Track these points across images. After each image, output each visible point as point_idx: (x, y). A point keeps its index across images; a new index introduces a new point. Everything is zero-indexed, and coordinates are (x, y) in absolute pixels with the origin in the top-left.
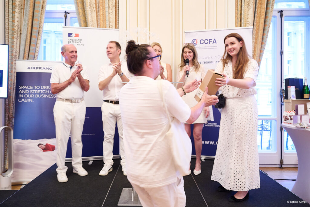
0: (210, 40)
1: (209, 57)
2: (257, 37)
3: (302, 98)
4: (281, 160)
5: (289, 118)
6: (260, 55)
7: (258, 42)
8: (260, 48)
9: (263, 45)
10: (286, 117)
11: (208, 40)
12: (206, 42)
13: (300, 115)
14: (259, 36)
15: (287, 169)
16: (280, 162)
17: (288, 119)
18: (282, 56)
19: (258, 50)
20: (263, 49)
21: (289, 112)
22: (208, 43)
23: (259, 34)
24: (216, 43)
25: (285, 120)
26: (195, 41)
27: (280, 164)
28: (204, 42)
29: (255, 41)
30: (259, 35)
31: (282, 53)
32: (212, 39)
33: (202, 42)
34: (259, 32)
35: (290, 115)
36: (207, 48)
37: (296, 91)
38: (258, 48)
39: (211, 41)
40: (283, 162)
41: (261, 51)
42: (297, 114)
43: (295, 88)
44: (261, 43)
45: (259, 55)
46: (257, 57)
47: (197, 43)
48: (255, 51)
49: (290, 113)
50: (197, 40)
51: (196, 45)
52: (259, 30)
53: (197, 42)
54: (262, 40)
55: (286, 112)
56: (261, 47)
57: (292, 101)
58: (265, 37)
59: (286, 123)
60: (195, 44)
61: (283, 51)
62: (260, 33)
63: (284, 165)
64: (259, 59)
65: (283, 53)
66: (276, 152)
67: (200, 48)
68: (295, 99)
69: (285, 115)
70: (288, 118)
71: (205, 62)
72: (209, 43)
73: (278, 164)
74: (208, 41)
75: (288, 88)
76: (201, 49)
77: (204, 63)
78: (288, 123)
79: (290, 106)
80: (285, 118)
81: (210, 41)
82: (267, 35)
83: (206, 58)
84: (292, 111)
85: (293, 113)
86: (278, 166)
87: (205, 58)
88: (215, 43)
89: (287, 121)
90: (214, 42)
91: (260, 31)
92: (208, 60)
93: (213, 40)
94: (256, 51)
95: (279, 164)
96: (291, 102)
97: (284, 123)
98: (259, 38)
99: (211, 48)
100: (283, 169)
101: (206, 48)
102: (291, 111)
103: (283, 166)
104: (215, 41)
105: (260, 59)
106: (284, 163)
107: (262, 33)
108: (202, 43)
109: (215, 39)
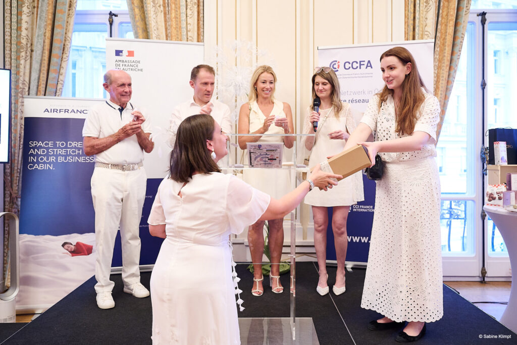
0: (360, 62)
1: (359, 93)
2: (441, 57)
4: (482, 270)
5: (496, 196)
6: (447, 89)
7: (443, 66)
8: (447, 77)
9: (452, 72)
10: (492, 194)
11: (357, 63)
12: (355, 65)
13: (514, 191)
14: (444, 56)
15: (493, 285)
16: (480, 272)
17: (494, 199)
18: (485, 90)
19: (443, 80)
20: (451, 79)
21: (497, 185)
22: (357, 67)
23: (445, 53)
24: (372, 68)
25: (490, 201)
26: (335, 64)
27: (481, 276)
28: (350, 65)
29: (438, 65)
30: (446, 54)
31: (484, 85)
32: (364, 61)
33: (347, 66)
34: (445, 49)
35: (498, 191)
36: (357, 76)
37: (509, 151)
38: (443, 77)
39: (364, 65)
40: (486, 273)
41: (448, 82)
42: (509, 189)
43: (506, 145)
44: (448, 68)
45: (445, 89)
46: (442, 92)
47: (338, 68)
48: (439, 82)
49: (497, 187)
50: (339, 62)
51: (337, 71)
52: (445, 46)
53: (339, 66)
54: (451, 63)
55: (491, 186)
56: (449, 75)
57: (502, 167)
58: (455, 57)
59: (491, 205)
60: (335, 68)
61: (486, 82)
62: (446, 51)
63: (487, 277)
64: (446, 95)
65: (485, 85)
66: (473, 255)
67: (344, 76)
68: (506, 164)
69: (490, 192)
70: (494, 196)
72: (359, 67)
73: (478, 275)
74: (358, 65)
75: (495, 146)
76: (346, 78)
77: (350, 101)
78: (495, 205)
79: (498, 176)
80: (490, 197)
81: (360, 65)
82: (459, 54)
83: (355, 93)
84: (502, 183)
85: (503, 188)
86: (478, 279)
87: (352, 94)
88: (370, 67)
89: (493, 202)
90: (367, 66)
91: (447, 48)
92: (357, 97)
93: (366, 63)
94: (441, 82)
96: (499, 168)
97: (488, 205)
98: (444, 60)
99: (362, 77)
100: (486, 285)
101: (354, 76)
102: (499, 185)
103: (486, 279)
104: (369, 65)
105: (448, 94)
106: (488, 274)
107: (451, 51)
108: (347, 67)
109: (369, 62)
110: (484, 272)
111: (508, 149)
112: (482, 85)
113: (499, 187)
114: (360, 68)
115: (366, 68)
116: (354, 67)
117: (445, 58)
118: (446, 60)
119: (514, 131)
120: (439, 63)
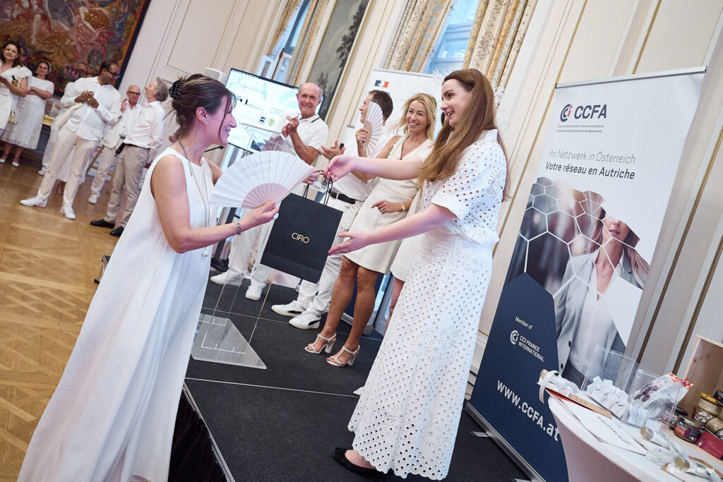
0: (595, 106)
1: (578, 156)
12: (588, 111)
24: (605, 117)
26: (568, 110)
32: (599, 106)
33: (580, 112)
36: (584, 129)
39: (597, 111)
47: (568, 115)
50: (571, 107)
51: (566, 119)
53: (570, 112)
60: (565, 116)
67: (571, 129)
71: (567, 168)
74: (591, 112)
76: (572, 131)
81: (594, 111)
83: (574, 157)
87: (571, 157)
90: (601, 114)
92: (575, 163)
93: (600, 109)
99: (590, 131)
101: (580, 129)
104: (603, 112)
108: (578, 115)
109: (605, 107)
114: (591, 117)
115: (599, 117)
116: (586, 115)
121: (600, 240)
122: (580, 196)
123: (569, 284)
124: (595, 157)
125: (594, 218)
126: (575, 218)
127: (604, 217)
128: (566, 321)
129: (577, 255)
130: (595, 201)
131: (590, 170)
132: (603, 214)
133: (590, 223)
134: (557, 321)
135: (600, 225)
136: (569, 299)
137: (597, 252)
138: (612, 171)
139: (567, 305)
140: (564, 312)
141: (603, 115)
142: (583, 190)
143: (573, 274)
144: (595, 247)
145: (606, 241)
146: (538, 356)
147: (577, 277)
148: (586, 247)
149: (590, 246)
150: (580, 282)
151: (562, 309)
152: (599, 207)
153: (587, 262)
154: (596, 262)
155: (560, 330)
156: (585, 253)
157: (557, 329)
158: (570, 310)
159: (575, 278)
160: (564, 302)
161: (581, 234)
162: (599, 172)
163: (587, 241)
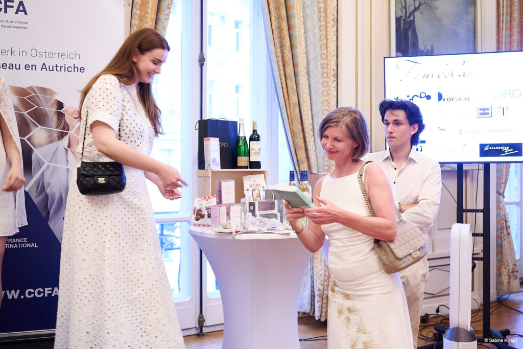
0: (6, 1)
1: (3, 52)
2: (142, 14)
3: (235, 165)
4: (200, 318)
5: (205, 212)
10: (200, 210)
13: (225, 205)
14: (147, 12)
15: (213, 336)
16: (197, 321)
17: (202, 216)
18: (204, 67)
21: (207, 198)
23: (148, 8)
24: (26, 13)
25: (197, 219)
27: (197, 326)
29: (139, 24)
30: (149, 10)
31: (202, 61)
35: (208, 206)
37: (222, 150)
39: (12, 7)
40: (204, 321)
42: (220, 202)
43: (218, 143)
49: (207, 200)
55: (200, 199)
57: (213, 172)
58: (162, 16)
59: (199, 225)
61: (205, 57)
62: (150, 5)
63: (206, 326)
65: (204, 61)
66: (188, 299)
68: (218, 168)
69: (198, 208)
70: (203, 213)
73: (194, 326)
74: (3, 6)
75: (205, 143)
78: (204, 226)
79: (208, 185)
80: (197, 215)
81: (7, 6)
82: (167, 12)
84: (213, 195)
85: (214, 201)
86: (194, 332)
89: (201, 221)
90: (18, 10)
93: (16, 5)
95: (196, 328)
96: (210, 174)
97: (195, 225)
98: (147, 17)
99: (9, 26)
100: (204, 338)
102: (209, 198)
103: (205, 330)
106: (207, 323)
107: (155, 7)
110: (201, 321)
111: (222, 149)
112: (200, 61)
113: (209, 200)
114: (6, 12)
115: (17, 13)
117: (149, 16)
118: (149, 19)
119: (230, 123)
120: (140, 22)
121: (66, 127)
122: (21, 93)
123: (43, 174)
124: (29, 53)
125: (51, 110)
126: (25, 113)
127: (63, 107)
128: (52, 204)
129: (40, 146)
130: (46, 95)
131: (27, 67)
132: (60, 105)
133: (47, 114)
134: (40, 209)
135: (60, 116)
136: (49, 184)
137: (66, 139)
138: (57, 66)
139: (48, 191)
140: (47, 197)
141: (21, 11)
142: (25, 87)
143: (44, 163)
144: (61, 136)
145: (74, 127)
146: (29, 245)
147: (50, 164)
148: (50, 136)
149: (55, 135)
150: (55, 168)
151: (42, 196)
152: (53, 100)
153: (57, 148)
154: (69, 146)
155: (48, 213)
156: (52, 141)
157: (44, 214)
158: (54, 194)
159: (48, 166)
160: (43, 189)
161: (40, 127)
162: (39, 67)
163: (50, 131)
